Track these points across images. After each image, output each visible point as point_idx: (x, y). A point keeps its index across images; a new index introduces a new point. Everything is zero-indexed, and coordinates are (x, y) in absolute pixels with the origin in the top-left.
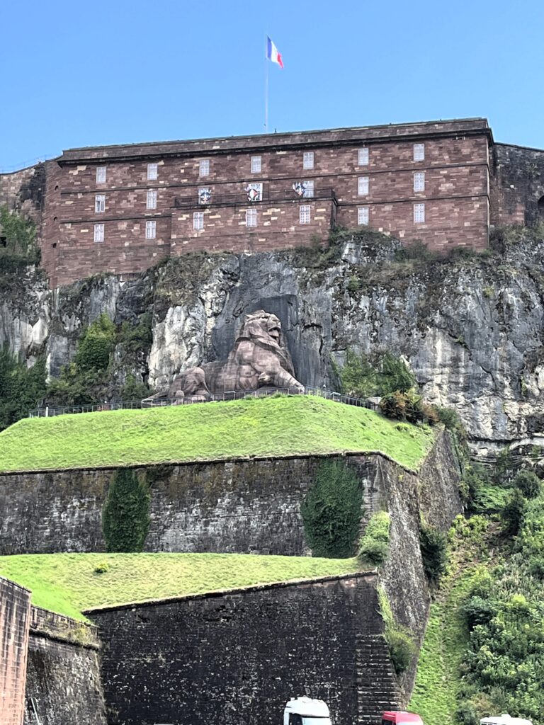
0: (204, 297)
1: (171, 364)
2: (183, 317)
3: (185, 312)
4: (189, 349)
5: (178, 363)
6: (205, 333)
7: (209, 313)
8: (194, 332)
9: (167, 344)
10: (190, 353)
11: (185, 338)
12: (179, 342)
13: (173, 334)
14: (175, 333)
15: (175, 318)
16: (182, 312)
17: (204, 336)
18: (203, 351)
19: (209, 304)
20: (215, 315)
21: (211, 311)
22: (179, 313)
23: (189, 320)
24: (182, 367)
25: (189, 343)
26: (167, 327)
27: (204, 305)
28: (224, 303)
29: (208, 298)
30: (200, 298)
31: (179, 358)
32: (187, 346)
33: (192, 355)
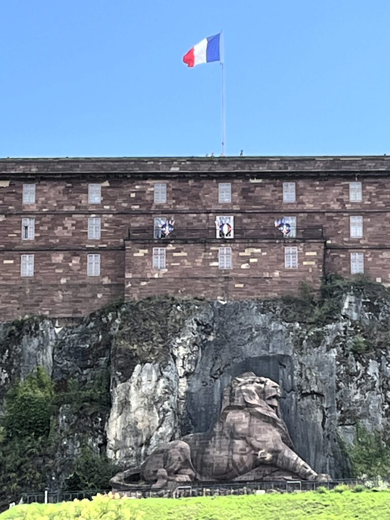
0: (176, 353)
1: (137, 433)
2: (154, 377)
3: (157, 371)
4: (162, 416)
5: (147, 432)
6: (178, 397)
7: (181, 372)
8: (167, 396)
9: (132, 410)
10: (162, 422)
11: (156, 403)
12: (149, 408)
13: (142, 397)
14: (145, 396)
15: (144, 378)
16: (154, 371)
17: (177, 401)
18: (177, 419)
19: (181, 361)
20: (187, 375)
21: (183, 371)
22: (150, 372)
23: (162, 380)
24: (153, 438)
25: (161, 409)
26: (133, 388)
27: (175, 362)
28: (196, 361)
29: (180, 355)
30: (172, 354)
31: (149, 426)
32: (159, 412)
33: (165, 423)
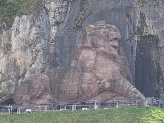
0: (48, 7)
1: (17, 68)
2: (28, 26)
3: (30, 21)
4: (34, 55)
5: (23, 68)
6: (49, 40)
7: (53, 21)
8: (38, 40)
9: (13, 51)
10: (34, 59)
11: (30, 46)
12: (25, 49)
13: (19, 41)
14: (21, 40)
15: (21, 27)
16: (28, 21)
17: (48, 43)
18: (47, 58)
19: (53, 13)
20: (58, 23)
22: (25, 22)
23: (34, 28)
24: (27, 72)
25: (34, 50)
26: (13, 34)
27: (48, 14)
28: (66, 13)
29: (52, 8)
30: (45, 8)
31: (24, 63)
32: (32, 52)
33: (37, 61)
